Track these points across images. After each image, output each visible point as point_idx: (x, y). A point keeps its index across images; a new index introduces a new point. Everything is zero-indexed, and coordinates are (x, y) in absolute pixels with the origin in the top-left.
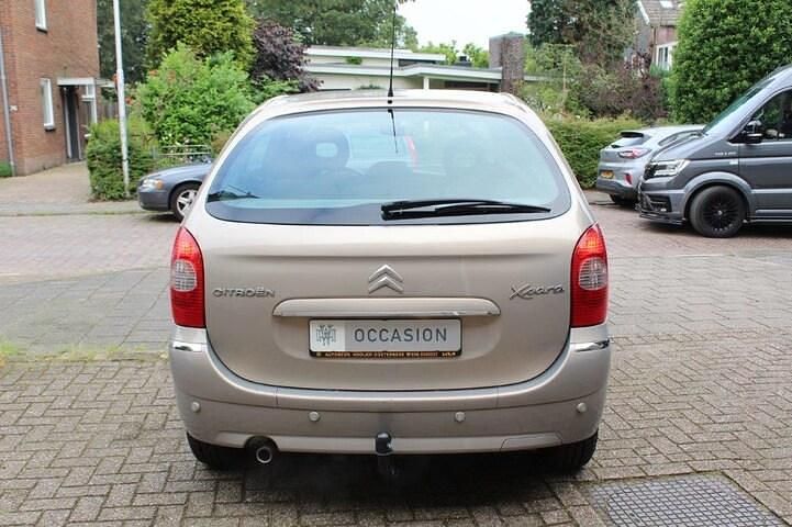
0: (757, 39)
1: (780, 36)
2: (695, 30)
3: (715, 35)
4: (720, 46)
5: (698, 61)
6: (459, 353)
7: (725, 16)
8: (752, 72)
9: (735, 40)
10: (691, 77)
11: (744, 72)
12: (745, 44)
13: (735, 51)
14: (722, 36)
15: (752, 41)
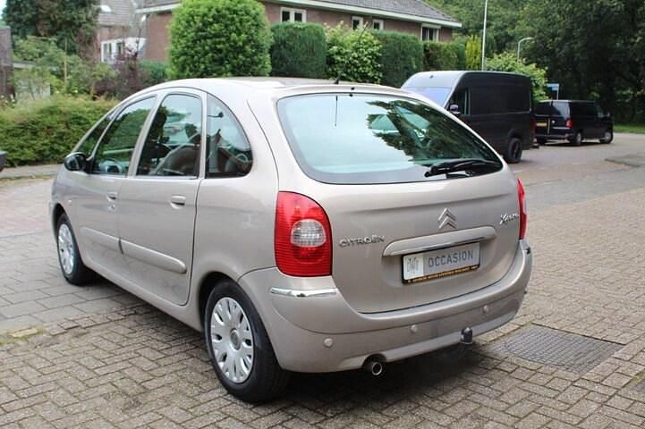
0: (235, 42)
1: (250, 41)
2: (189, 33)
3: (205, 38)
4: (210, 46)
5: (193, 57)
6: (479, 265)
7: (211, 24)
8: (234, 67)
9: (219, 43)
10: (188, 68)
11: (228, 66)
12: (227, 45)
13: (220, 51)
14: (211, 38)
15: (232, 44)
